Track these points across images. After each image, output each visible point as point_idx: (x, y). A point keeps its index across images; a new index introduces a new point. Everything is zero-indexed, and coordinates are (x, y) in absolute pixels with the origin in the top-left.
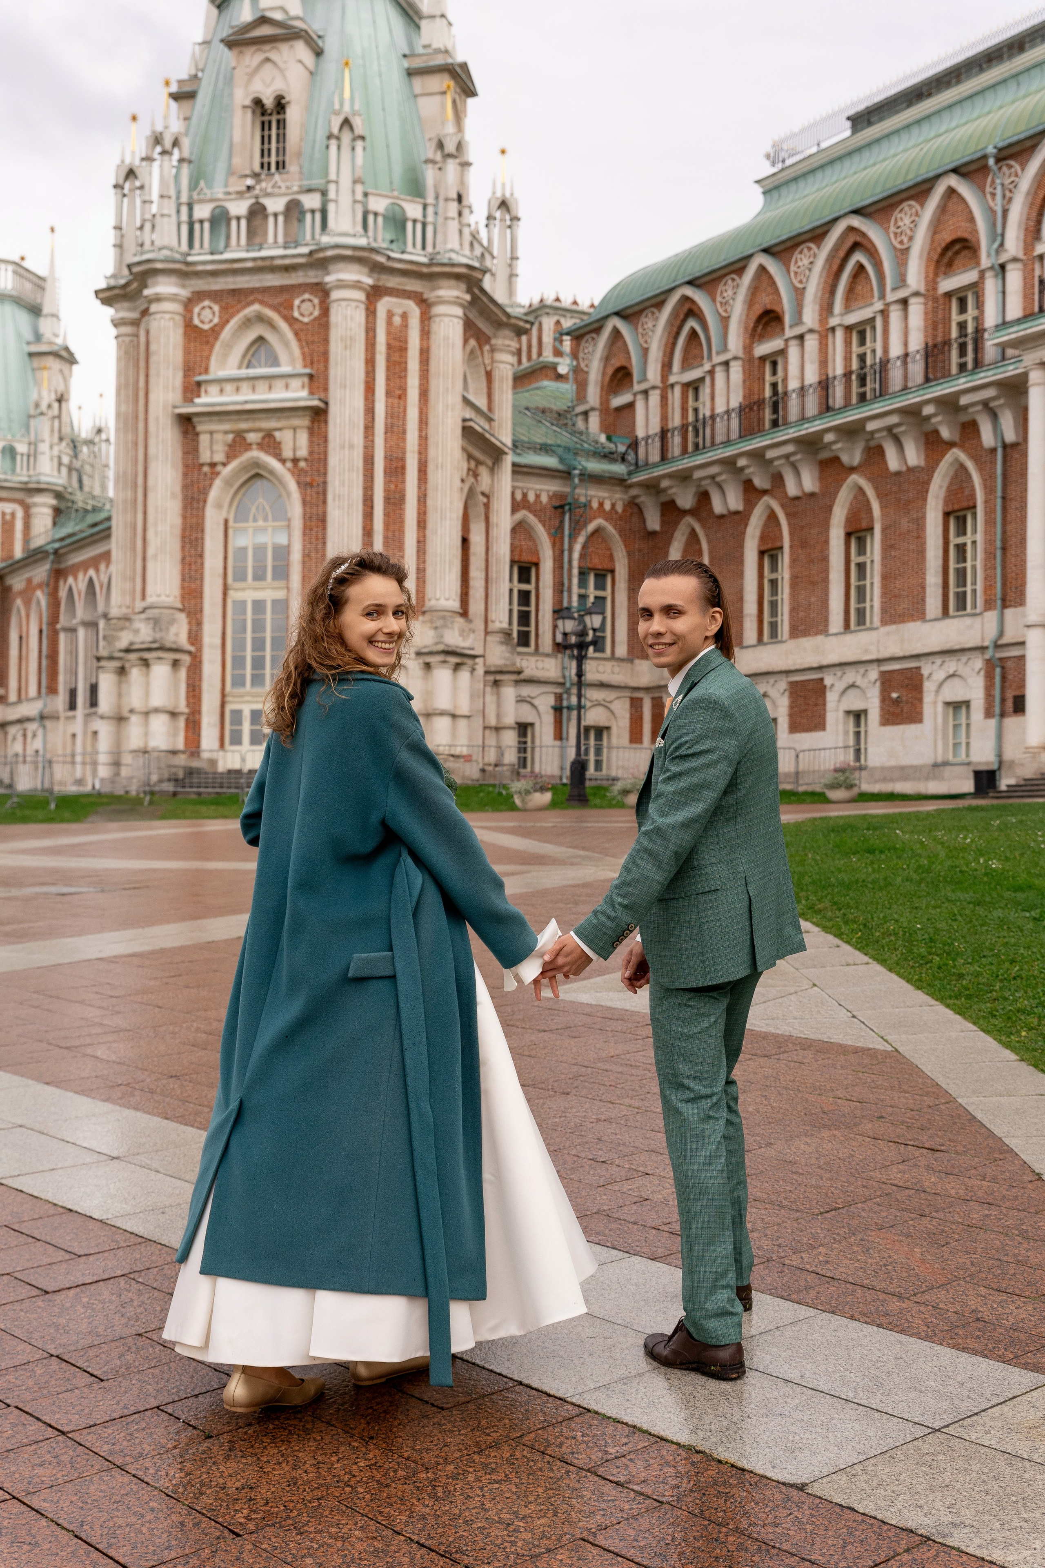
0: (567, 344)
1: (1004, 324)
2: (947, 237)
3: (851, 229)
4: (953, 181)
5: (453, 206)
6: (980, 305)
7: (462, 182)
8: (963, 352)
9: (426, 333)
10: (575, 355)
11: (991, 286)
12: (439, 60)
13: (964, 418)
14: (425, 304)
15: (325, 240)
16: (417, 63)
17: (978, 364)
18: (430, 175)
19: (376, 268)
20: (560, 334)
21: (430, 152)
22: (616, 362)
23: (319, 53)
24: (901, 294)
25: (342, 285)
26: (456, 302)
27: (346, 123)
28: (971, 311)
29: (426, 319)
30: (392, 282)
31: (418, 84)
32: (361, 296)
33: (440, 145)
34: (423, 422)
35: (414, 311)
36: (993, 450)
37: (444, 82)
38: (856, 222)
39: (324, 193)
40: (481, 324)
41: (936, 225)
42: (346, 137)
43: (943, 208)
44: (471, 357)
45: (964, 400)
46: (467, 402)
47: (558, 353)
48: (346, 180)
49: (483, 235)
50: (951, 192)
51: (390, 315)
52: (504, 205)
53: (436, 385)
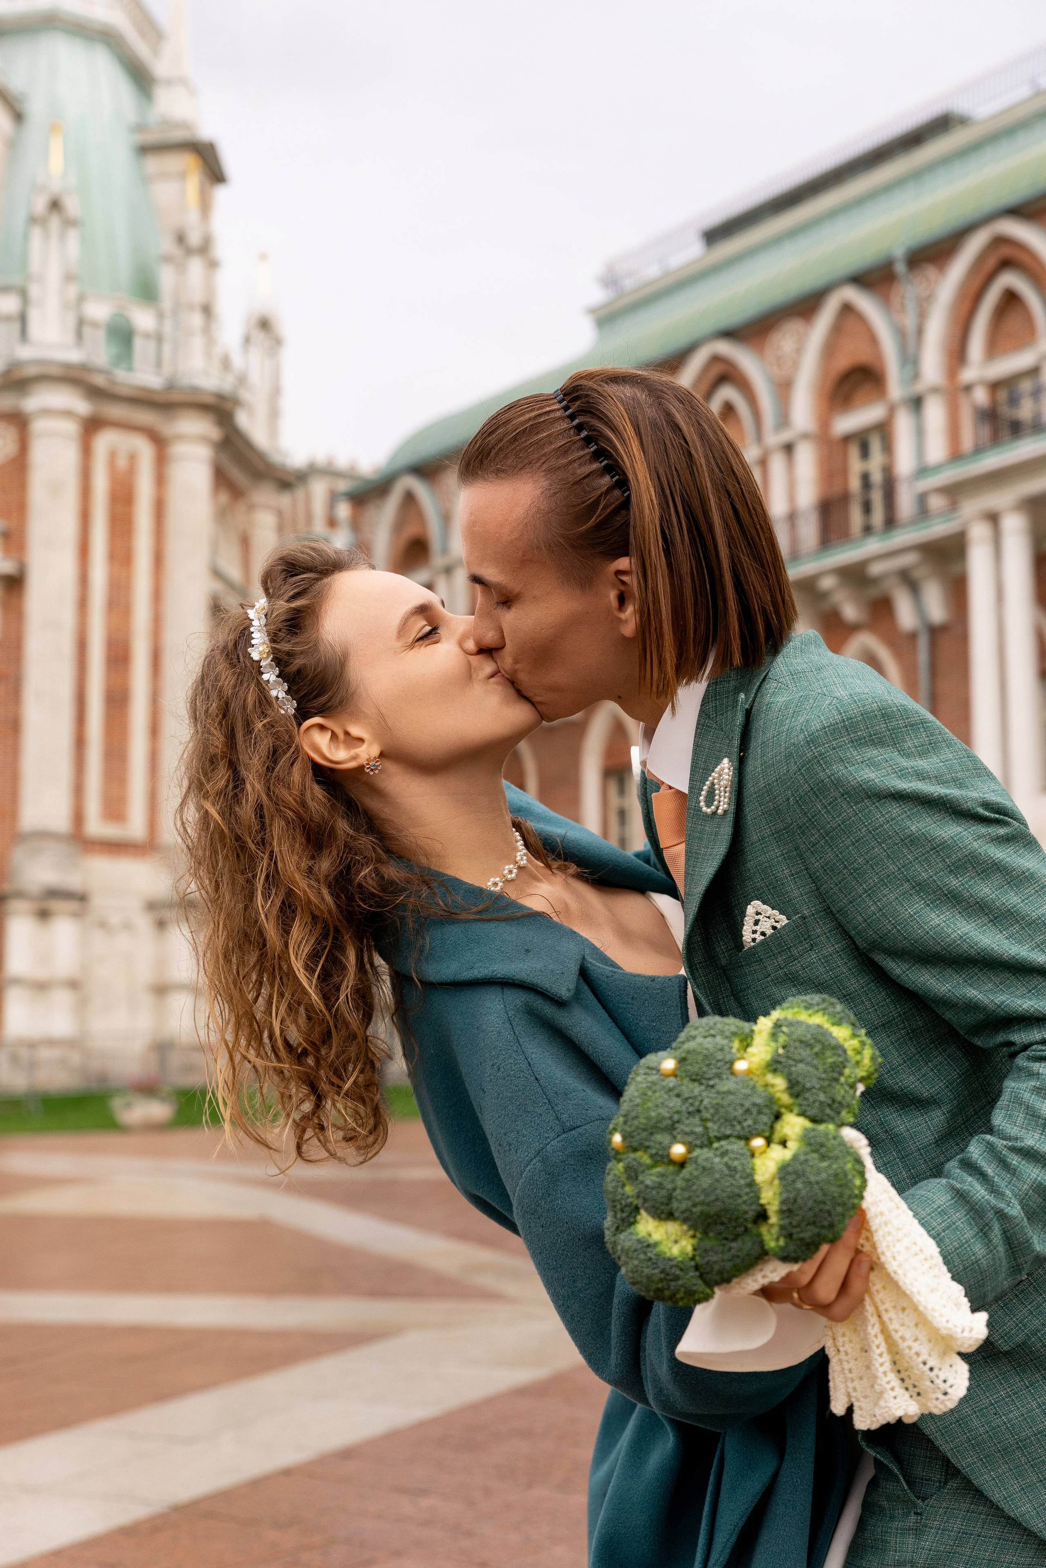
0: (344, 510)
1: (923, 471)
2: (843, 362)
3: (716, 359)
4: (851, 294)
5: (196, 320)
6: (888, 447)
7: (210, 289)
8: (867, 508)
9: (161, 479)
10: (356, 525)
11: (903, 425)
12: (178, 135)
13: (874, 592)
14: (160, 442)
15: (25, 353)
16: (152, 138)
17: (891, 522)
18: (166, 278)
19: (94, 393)
20: (333, 498)
21: (167, 245)
22: (411, 531)
23: (18, 117)
24: (786, 436)
25: (46, 412)
26: (204, 439)
27: (55, 205)
28: (877, 460)
29: (161, 461)
30: (116, 411)
31: (153, 164)
32: (71, 428)
33: (181, 239)
34: (157, 596)
35: (145, 450)
36: (913, 636)
37: (188, 162)
38: (724, 348)
39: (23, 294)
40: (236, 474)
41: (830, 349)
42: (55, 222)
43: (837, 330)
44: (222, 515)
45: (876, 569)
46: (217, 573)
47: (332, 523)
48: (54, 275)
49: (237, 361)
50: (847, 309)
51: (112, 456)
52: (264, 324)
53: (175, 548)
